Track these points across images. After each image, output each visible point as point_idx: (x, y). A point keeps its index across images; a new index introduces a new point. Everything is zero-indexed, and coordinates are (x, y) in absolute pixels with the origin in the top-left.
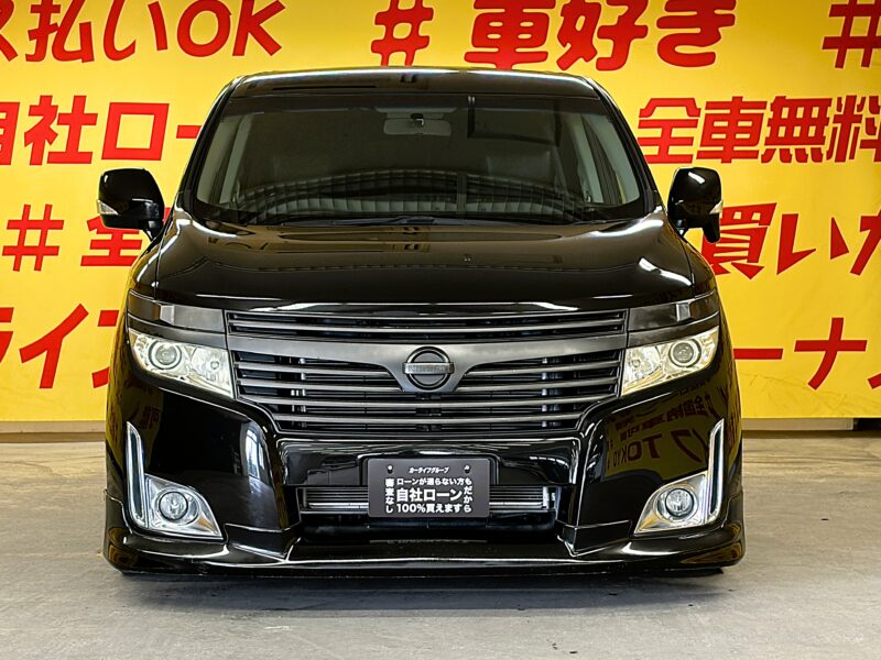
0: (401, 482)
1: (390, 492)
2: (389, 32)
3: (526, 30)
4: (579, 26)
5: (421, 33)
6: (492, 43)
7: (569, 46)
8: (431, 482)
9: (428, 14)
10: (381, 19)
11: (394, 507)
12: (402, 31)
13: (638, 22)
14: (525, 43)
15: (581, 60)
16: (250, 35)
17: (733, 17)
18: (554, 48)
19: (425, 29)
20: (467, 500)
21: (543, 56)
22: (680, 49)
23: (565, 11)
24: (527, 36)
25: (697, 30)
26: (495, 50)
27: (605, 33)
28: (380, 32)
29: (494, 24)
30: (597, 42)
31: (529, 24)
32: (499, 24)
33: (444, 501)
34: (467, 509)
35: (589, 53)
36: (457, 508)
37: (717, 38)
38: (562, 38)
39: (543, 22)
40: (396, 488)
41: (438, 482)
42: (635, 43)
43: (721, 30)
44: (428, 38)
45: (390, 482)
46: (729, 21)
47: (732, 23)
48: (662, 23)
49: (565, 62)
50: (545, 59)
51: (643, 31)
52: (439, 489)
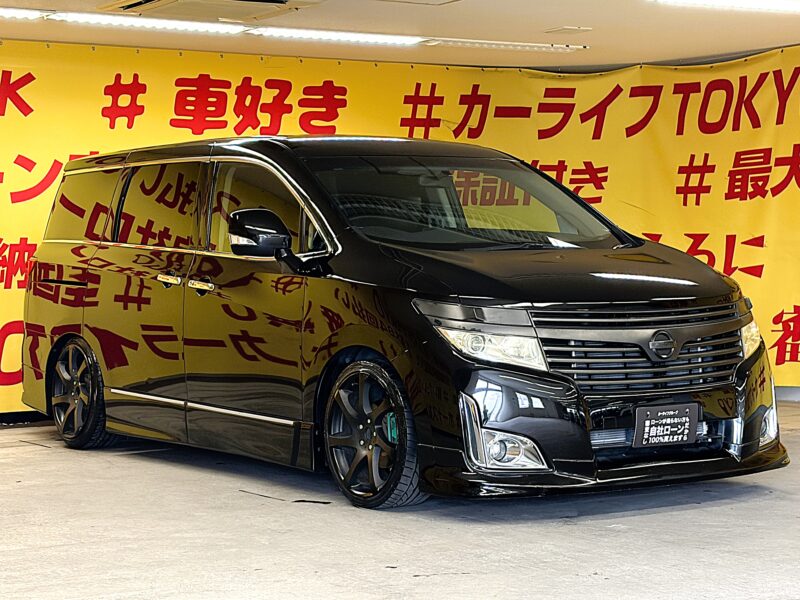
0: (654, 422)
1: (647, 429)
2: (115, 101)
3: (212, 104)
4: (248, 103)
5: (139, 103)
6: (188, 113)
7: (241, 117)
8: (669, 421)
9: (143, 89)
10: (108, 90)
11: (648, 440)
12: (124, 101)
13: (286, 102)
14: (212, 114)
15: (250, 128)
16: (8, 100)
17: (345, 101)
18: (231, 118)
19: (141, 100)
20: (686, 431)
21: (224, 125)
22: (315, 123)
23: (238, 91)
24: (213, 109)
25: (324, 110)
26: (191, 118)
27: (265, 108)
28: (108, 101)
29: (189, 98)
30: (259, 115)
31: (214, 100)
32: (193, 99)
33: (673, 434)
34: (685, 438)
35: (255, 124)
36: (680, 437)
37: (335, 116)
38: (238, 111)
39: (223, 98)
40: (651, 426)
41: (672, 421)
42: (285, 117)
43: (339, 110)
44: (143, 107)
45: (647, 423)
46: (343, 103)
47: (345, 106)
48: (302, 103)
49: (239, 129)
50: (225, 126)
51: (289, 109)
52: (673, 425)
